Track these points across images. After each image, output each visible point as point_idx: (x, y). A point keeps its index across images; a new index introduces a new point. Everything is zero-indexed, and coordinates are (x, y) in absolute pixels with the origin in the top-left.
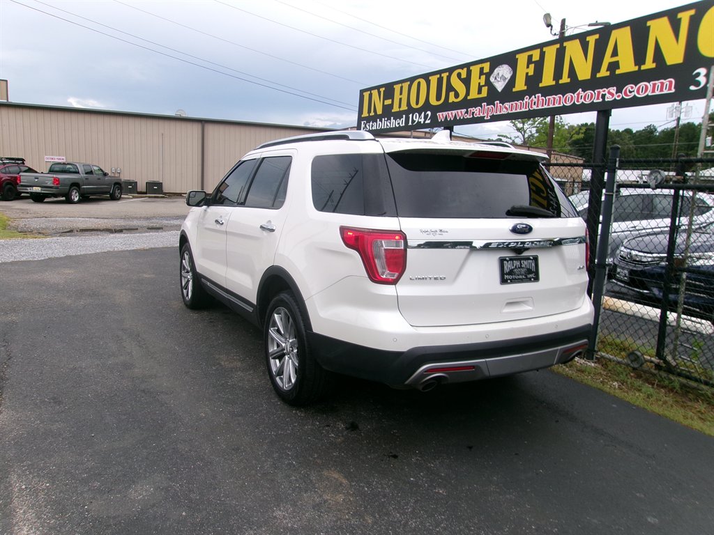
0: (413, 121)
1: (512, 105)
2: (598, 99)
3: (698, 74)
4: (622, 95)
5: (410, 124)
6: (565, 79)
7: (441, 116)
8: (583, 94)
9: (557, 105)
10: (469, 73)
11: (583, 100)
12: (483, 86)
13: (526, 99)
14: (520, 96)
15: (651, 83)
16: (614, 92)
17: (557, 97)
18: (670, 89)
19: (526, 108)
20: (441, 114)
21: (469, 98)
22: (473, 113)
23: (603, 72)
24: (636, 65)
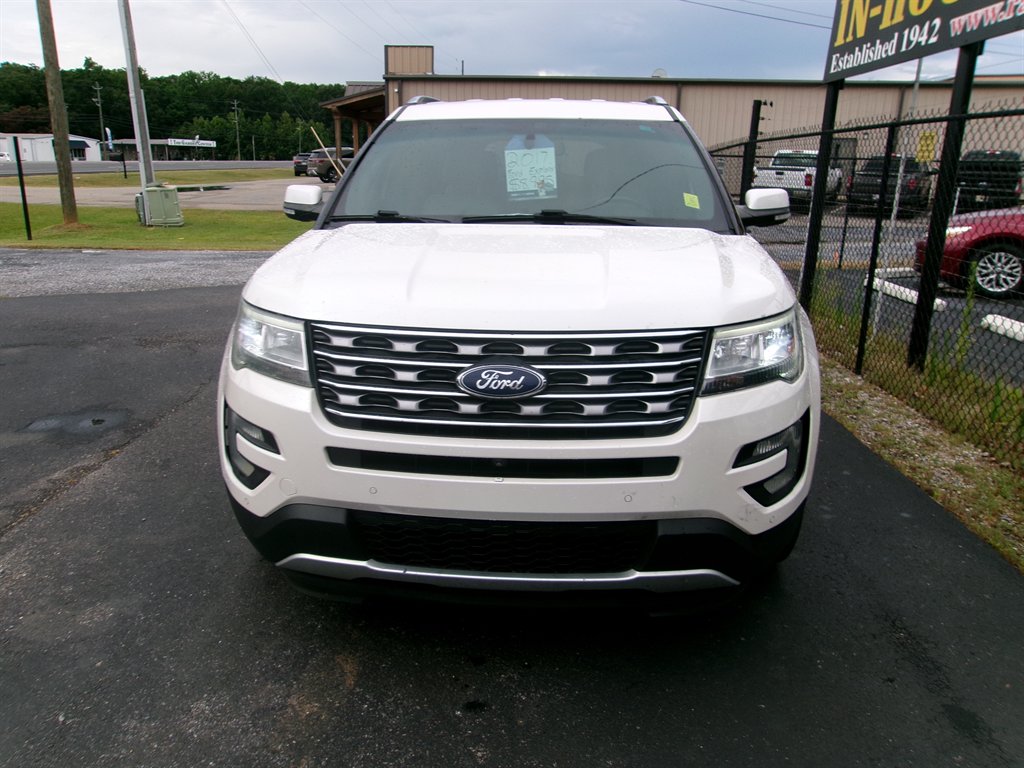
0: (909, 42)
5: (904, 49)
7: (957, 24)
20: (957, 20)
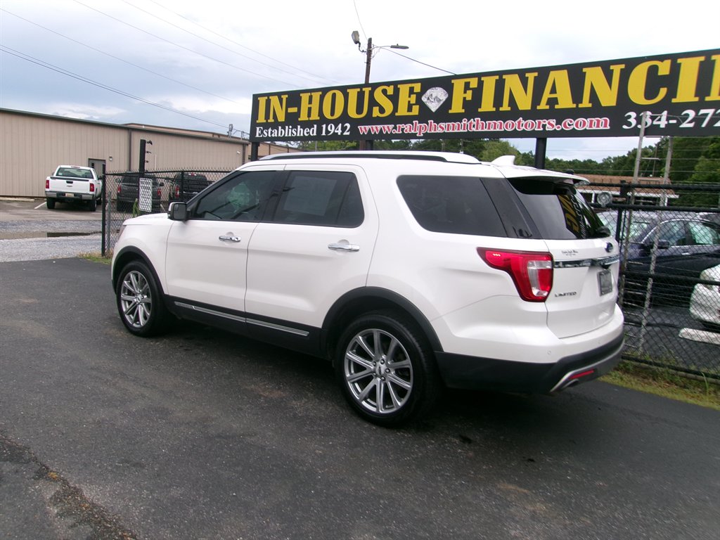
0: (327, 132)
1: (448, 125)
2: (539, 127)
3: (630, 117)
4: (561, 127)
5: (324, 134)
6: (505, 107)
7: (363, 129)
8: (524, 122)
9: (498, 130)
10: (397, 91)
11: (524, 127)
12: (414, 104)
13: (465, 121)
14: (457, 118)
15: (589, 119)
16: (554, 124)
17: (498, 123)
18: (605, 126)
19: (464, 129)
20: (363, 127)
21: (397, 114)
22: (403, 129)
23: (543, 106)
24: (573, 103)
